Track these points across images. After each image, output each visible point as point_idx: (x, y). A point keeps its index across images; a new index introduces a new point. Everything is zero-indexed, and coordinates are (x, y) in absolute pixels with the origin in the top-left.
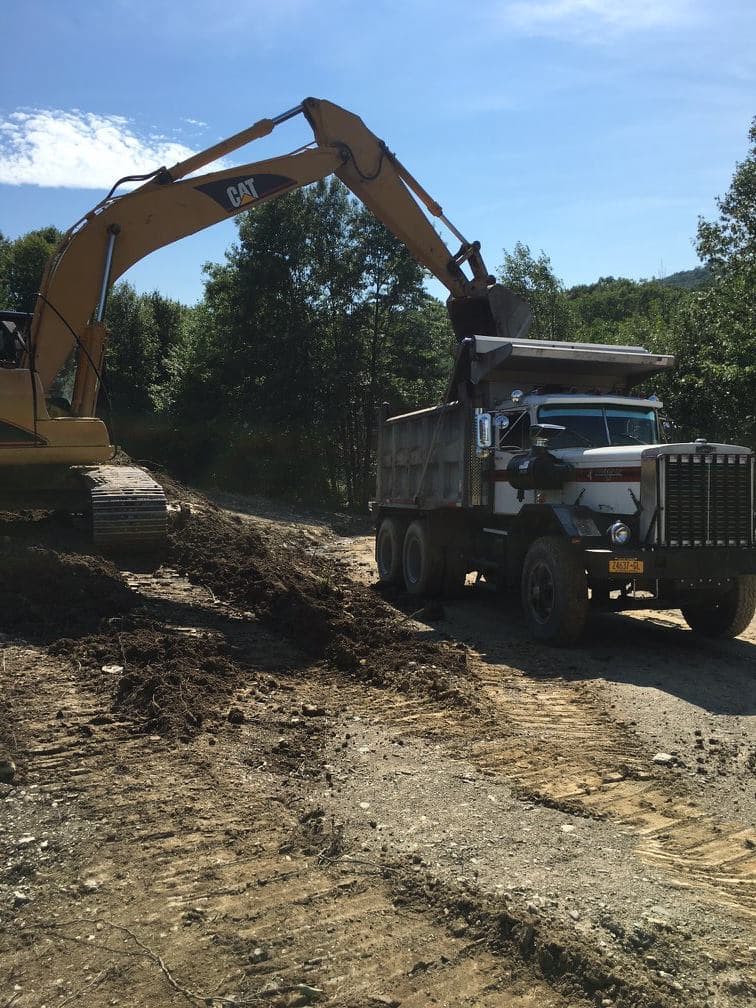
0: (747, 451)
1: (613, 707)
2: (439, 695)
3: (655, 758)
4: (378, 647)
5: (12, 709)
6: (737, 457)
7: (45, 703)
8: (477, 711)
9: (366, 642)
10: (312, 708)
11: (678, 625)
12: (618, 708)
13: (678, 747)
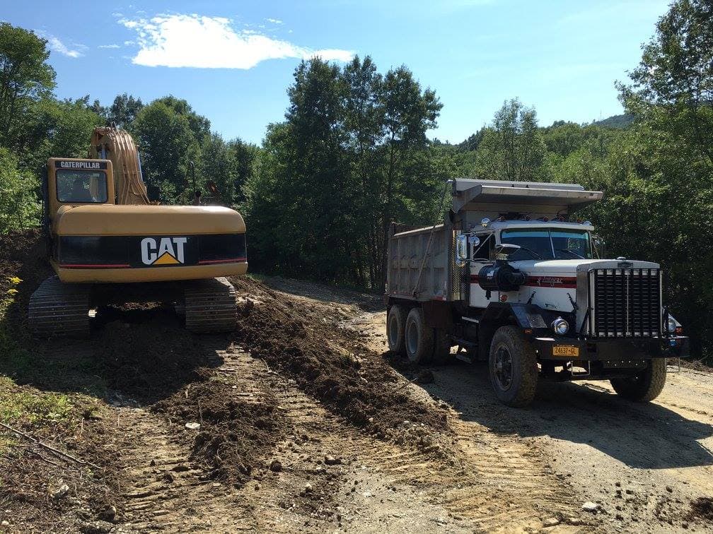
0: (657, 266)
1: (555, 460)
2: (425, 449)
3: (584, 506)
4: (382, 408)
5: (120, 458)
6: (649, 270)
7: (144, 453)
8: (452, 464)
9: (374, 404)
10: (331, 458)
11: (608, 390)
12: (558, 461)
13: (602, 496)
